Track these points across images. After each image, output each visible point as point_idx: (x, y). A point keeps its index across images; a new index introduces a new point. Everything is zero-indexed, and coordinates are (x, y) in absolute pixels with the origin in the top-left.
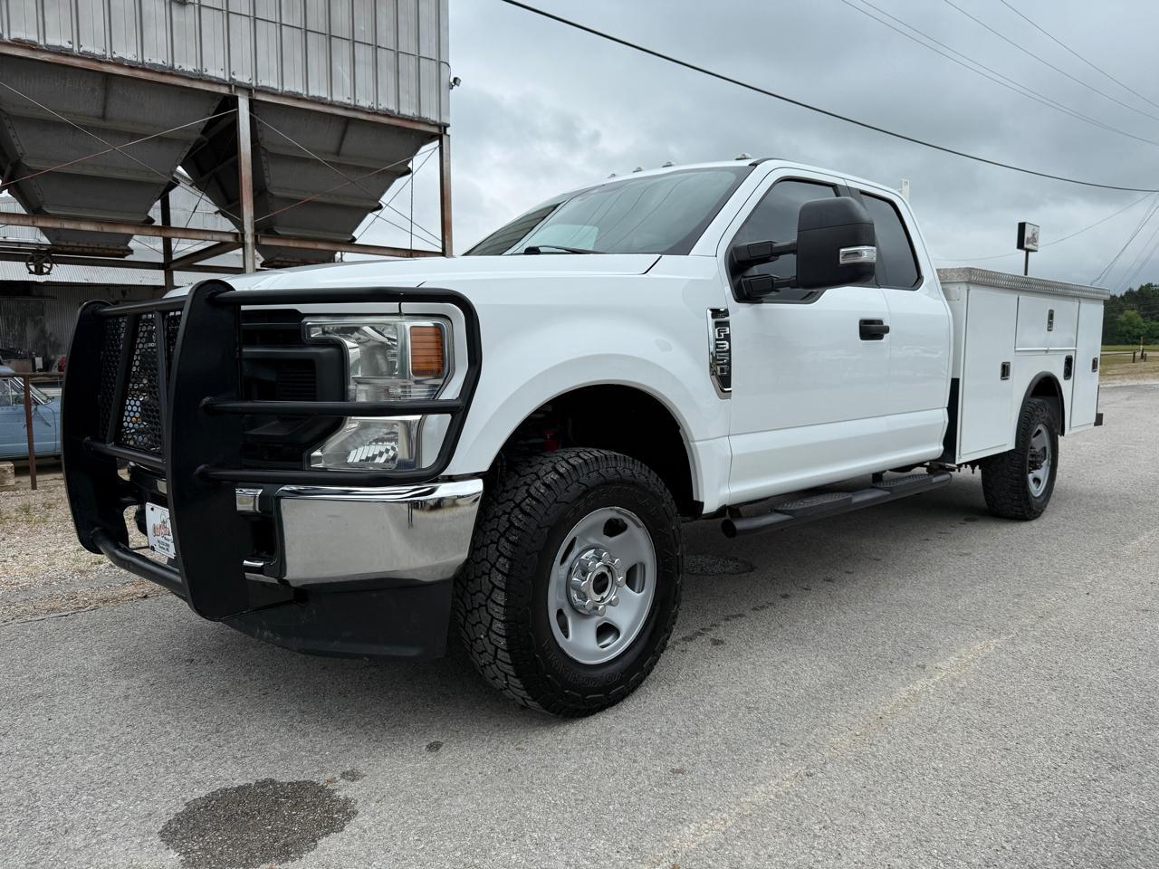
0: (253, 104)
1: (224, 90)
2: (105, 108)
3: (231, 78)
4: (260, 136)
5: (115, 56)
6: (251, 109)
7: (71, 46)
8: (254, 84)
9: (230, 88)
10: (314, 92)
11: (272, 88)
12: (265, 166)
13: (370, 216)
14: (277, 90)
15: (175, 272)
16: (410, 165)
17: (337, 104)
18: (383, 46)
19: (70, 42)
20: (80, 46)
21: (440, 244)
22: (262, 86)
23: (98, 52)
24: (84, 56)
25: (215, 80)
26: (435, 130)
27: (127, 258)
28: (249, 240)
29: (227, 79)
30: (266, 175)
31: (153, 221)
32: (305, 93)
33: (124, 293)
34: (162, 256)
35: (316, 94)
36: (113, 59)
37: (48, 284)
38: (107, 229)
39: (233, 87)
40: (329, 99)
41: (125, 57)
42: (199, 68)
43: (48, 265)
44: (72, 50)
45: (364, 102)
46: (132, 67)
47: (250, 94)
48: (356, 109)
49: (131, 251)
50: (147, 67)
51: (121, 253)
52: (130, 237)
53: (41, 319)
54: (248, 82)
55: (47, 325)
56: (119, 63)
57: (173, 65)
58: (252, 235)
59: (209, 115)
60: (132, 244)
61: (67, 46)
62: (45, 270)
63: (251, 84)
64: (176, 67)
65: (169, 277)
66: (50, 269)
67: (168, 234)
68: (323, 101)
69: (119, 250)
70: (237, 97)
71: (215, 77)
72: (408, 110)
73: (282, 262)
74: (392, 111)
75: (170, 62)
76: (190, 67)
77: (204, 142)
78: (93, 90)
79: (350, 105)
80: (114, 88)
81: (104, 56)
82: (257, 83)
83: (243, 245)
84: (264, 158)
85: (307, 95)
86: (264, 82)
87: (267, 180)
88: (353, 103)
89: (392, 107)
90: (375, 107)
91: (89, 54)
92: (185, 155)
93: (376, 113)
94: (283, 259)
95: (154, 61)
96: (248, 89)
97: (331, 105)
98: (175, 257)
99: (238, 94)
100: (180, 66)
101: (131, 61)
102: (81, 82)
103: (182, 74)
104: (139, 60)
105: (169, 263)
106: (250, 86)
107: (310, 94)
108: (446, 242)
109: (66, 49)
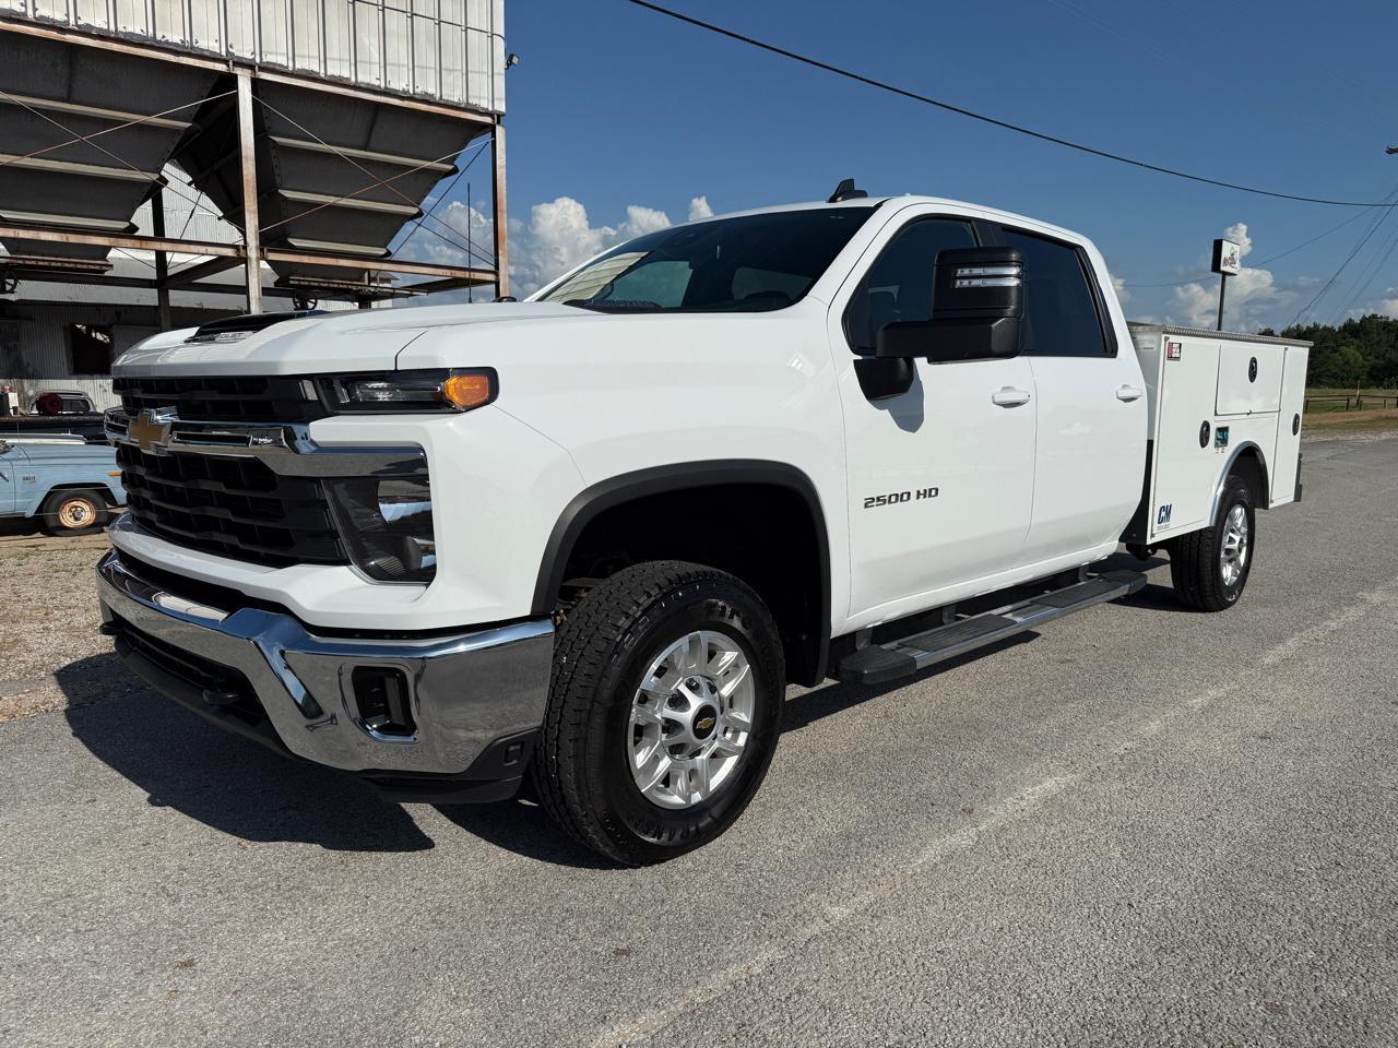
0: (256, 84)
1: (221, 67)
2: (71, 86)
3: (227, 51)
4: (267, 124)
5: (80, 22)
6: (255, 92)
7: (23, 9)
8: (258, 60)
9: (228, 66)
10: (334, 70)
11: (280, 65)
12: (275, 163)
13: (408, 227)
14: (287, 67)
15: (170, 291)
16: (456, 162)
17: (362, 85)
18: (420, 13)
19: (22, 5)
20: (35, 9)
21: (493, 263)
22: (268, 62)
23: (59, 16)
24: (40, 23)
25: (207, 54)
26: (488, 120)
27: (106, 274)
28: (253, 253)
29: (224, 53)
30: (277, 171)
31: (137, 229)
32: (322, 71)
34: (155, 270)
35: (337, 73)
36: (77, 25)
37: (21, 302)
38: (73, 239)
39: (231, 63)
40: (353, 79)
41: (92, 24)
42: (188, 38)
43: (12, 281)
44: (25, 14)
45: (399, 83)
46: (102, 36)
47: (253, 72)
48: (387, 93)
49: (110, 265)
50: (122, 37)
51: (97, 268)
52: (108, 249)
53: (15, 346)
54: (250, 57)
55: (23, 353)
56: (85, 31)
57: (155, 34)
58: (257, 248)
59: (201, 98)
61: (19, 9)
62: (8, 288)
63: (254, 59)
64: (159, 37)
65: (163, 296)
66: (14, 286)
67: (164, 246)
68: (344, 82)
69: (95, 263)
70: (236, 75)
71: (208, 51)
72: (454, 94)
74: (432, 96)
75: (151, 31)
76: (175, 37)
77: (198, 131)
78: (55, 65)
79: (379, 87)
80: (82, 62)
81: (66, 23)
82: (261, 59)
83: (245, 260)
84: (273, 153)
85: (326, 74)
86: (270, 58)
87: (278, 179)
88: (383, 86)
89: (431, 90)
90: (411, 92)
91: (47, 19)
92: (174, 146)
93: (411, 99)
94: (301, 278)
95: (130, 29)
96: (249, 66)
97: (357, 87)
98: (170, 272)
99: (238, 71)
100: (164, 37)
101: (101, 29)
102: (39, 56)
103: (166, 46)
104: (112, 28)
105: (164, 280)
106: (253, 63)
107: (329, 73)
108: (500, 258)
109: (18, 14)
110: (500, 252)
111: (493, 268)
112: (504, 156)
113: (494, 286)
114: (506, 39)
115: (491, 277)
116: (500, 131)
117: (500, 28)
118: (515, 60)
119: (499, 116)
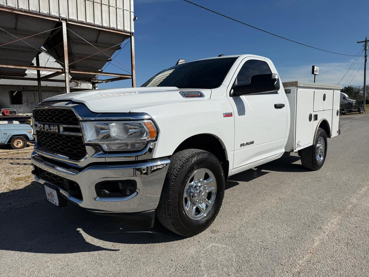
0: (68, 25)
1: (58, 20)
2: (16, 25)
3: (60, 16)
4: (70, 36)
5: (19, 8)
6: (67, 27)
7: (4, 4)
8: (68, 18)
9: (60, 19)
11: (74, 19)
12: (72, 46)
13: (107, 63)
14: (76, 20)
15: (41, 82)
16: (120, 46)
17: (96, 25)
18: (111, 6)
19: (3, 3)
20: (7, 4)
21: (131, 72)
22: (70, 19)
23: (13, 6)
24: (8, 8)
25: (54, 16)
26: (129, 34)
27: (25, 77)
28: (67, 71)
29: (58, 16)
30: (72, 49)
31: (34, 64)
33: (24, 88)
34: (37, 76)
35: (89, 22)
38: (18, 67)
40: (93, 23)
41: (23, 8)
42: (49, 12)
45: (105, 25)
46: (25, 12)
47: (66, 21)
48: (102, 27)
49: (26, 75)
50: (31, 11)
51: (23, 75)
52: (26, 70)
54: (66, 17)
56: (21, 10)
58: (68, 69)
59: (52, 29)
60: (26, 72)
63: (67, 18)
65: (39, 83)
67: (39, 69)
68: (91, 24)
69: (22, 74)
70: (62, 22)
72: (120, 28)
73: (78, 78)
74: (115, 28)
75: (39, 10)
76: (45, 12)
77: (51, 37)
78: (12, 19)
79: (100, 25)
80: (19, 19)
81: (15, 8)
83: (65, 73)
84: (71, 43)
85: (86, 22)
86: (71, 17)
87: (73, 51)
90: (109, 26)
91: (10, 6)
92: (44, 42)
93: (109, 29)
94: (78, 77)
95: (33, 10)
96: (66, 20)
97: (94, 26)
98: (41, 76)
99: (62, 21)
100: (42, 12)
101: (25, 9)
102: (8, 16)
103: (43, 14)
104: (28, 9)
105: (39, 79)
106: (66, 19)
107: (87, 22)
108: (133, 72)
109: (2, 5)
110: (133, 70)
111: (131, 74)
112: (134, 44)
113: (131, 79)
114: (134, 13)
115: (131, 77)
116: (133, 38)
117: (132, 10)
118: (137, 18)
119: (132, 33)
